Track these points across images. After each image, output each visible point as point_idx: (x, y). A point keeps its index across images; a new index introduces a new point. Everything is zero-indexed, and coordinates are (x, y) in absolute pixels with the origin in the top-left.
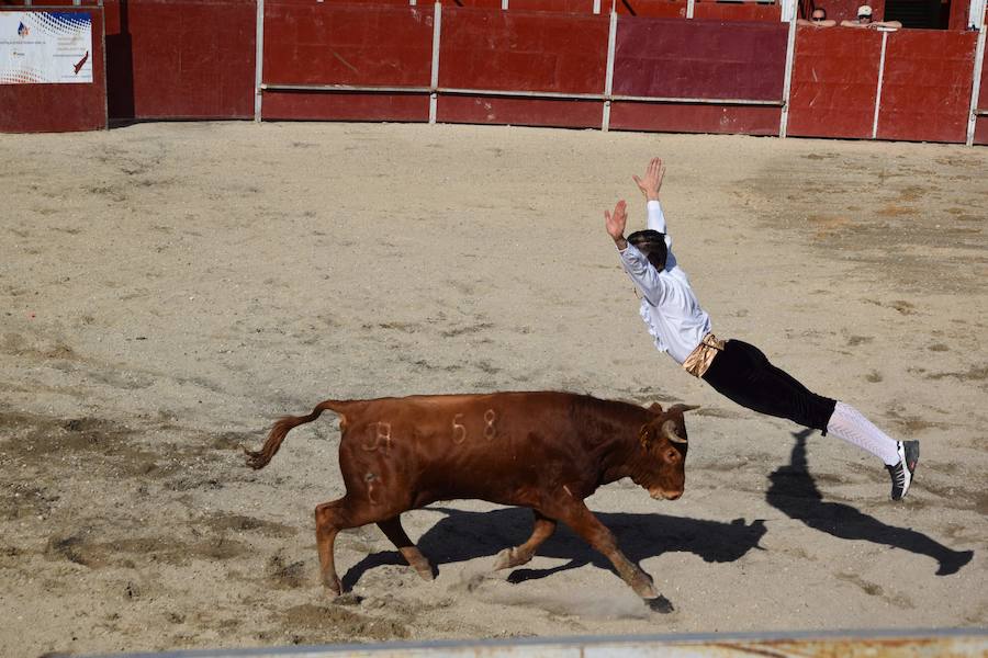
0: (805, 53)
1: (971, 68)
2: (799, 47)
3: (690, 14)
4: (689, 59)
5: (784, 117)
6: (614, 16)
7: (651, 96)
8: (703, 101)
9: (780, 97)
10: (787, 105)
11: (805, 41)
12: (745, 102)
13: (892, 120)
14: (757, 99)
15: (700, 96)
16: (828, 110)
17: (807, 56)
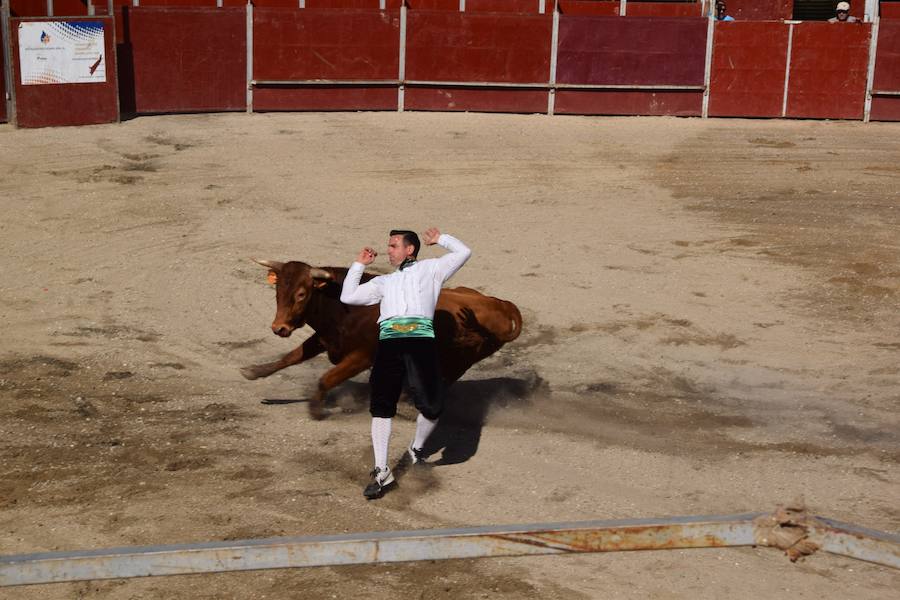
0: (722, 44)
1: (866, 56)
2: (717, 39)
3: (623, 12)
4: (622, 51)
5: (706, 100)
6: (556, 15)
7: (590, 84)
8: (634, 87)
9: (701, 83)
10: (708, 89)
11: (722, 33)
12: (672, 87)
13: (798, 100)
14: (681, 85)
15: (632, 84)
16: (744, 93)
17: (724, 47)
